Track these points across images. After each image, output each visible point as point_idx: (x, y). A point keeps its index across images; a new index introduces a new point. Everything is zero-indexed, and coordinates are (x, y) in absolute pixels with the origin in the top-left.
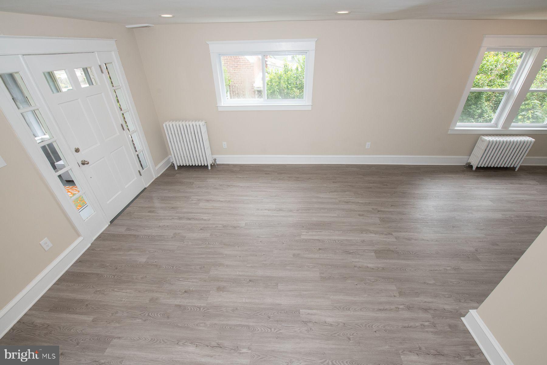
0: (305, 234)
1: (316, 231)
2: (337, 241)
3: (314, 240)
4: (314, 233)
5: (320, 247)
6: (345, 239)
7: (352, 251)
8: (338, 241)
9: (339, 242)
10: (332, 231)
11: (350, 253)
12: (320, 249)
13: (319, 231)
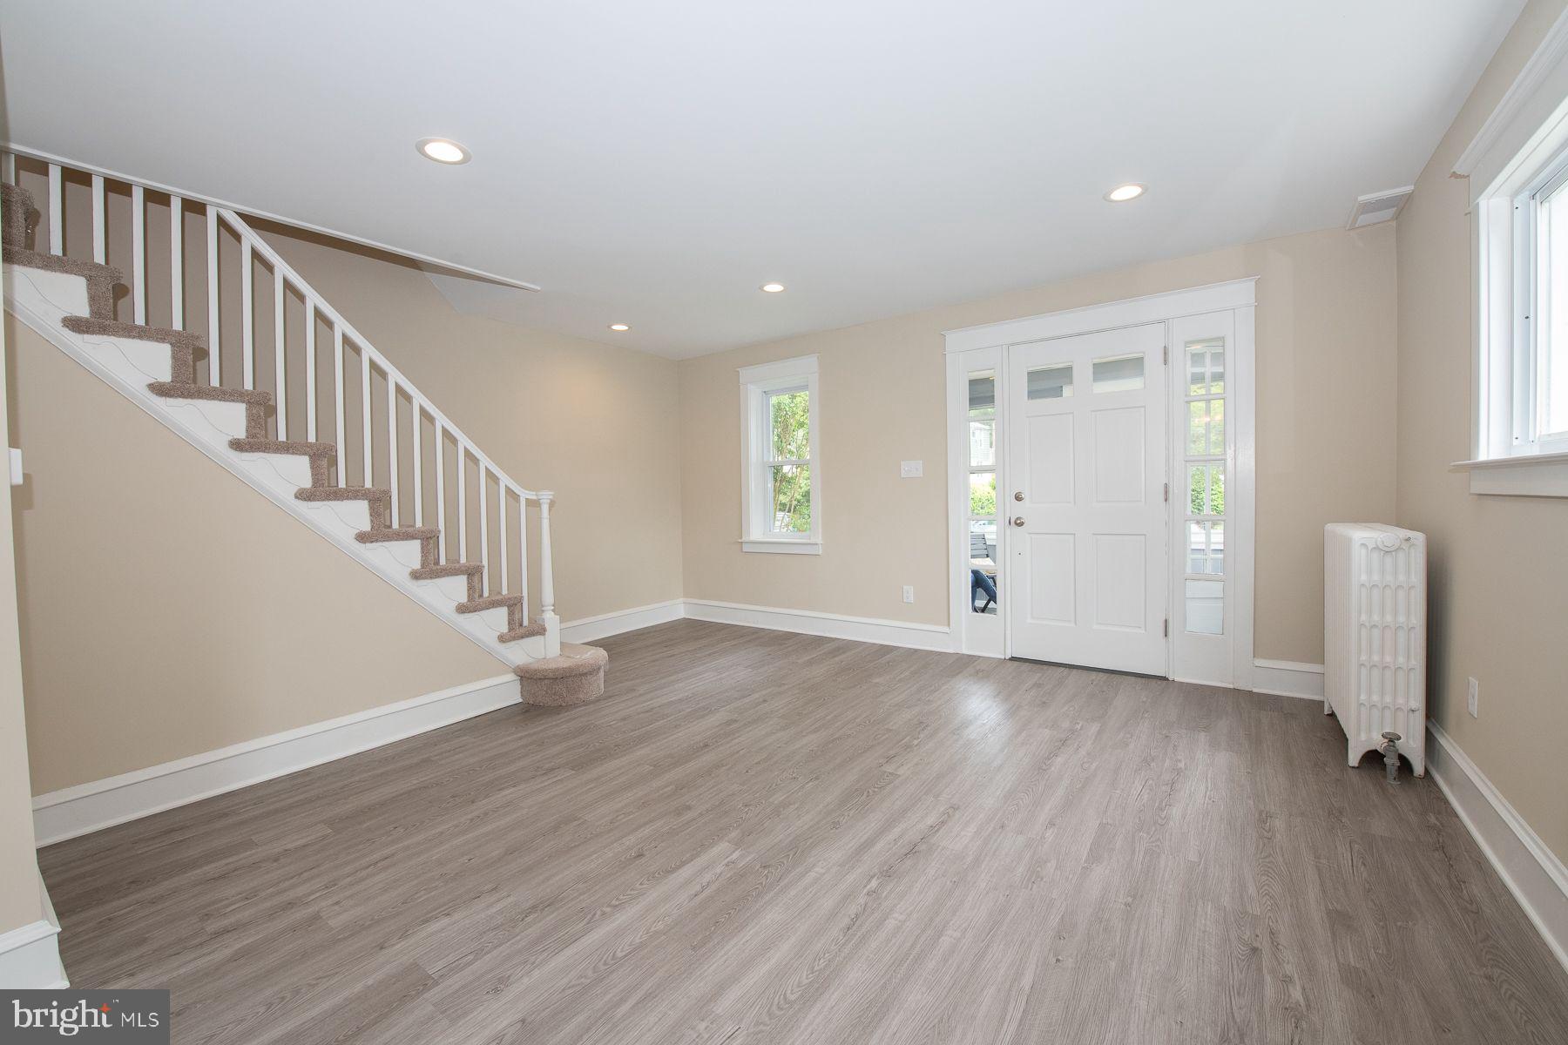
0: (731, 854)
1: (713, 887)
2: (608, 909)
3: (683, 864)
4: (707, 877)
5: (643, 860)
6: (583, 940)
7: (529, 919)
8: (604, 914)
9: (599, 913)
10: (660, 926)
11: (534, 908)
12: (640, 855)
13: (703, 895)
